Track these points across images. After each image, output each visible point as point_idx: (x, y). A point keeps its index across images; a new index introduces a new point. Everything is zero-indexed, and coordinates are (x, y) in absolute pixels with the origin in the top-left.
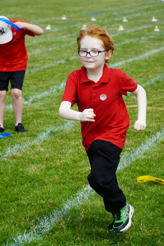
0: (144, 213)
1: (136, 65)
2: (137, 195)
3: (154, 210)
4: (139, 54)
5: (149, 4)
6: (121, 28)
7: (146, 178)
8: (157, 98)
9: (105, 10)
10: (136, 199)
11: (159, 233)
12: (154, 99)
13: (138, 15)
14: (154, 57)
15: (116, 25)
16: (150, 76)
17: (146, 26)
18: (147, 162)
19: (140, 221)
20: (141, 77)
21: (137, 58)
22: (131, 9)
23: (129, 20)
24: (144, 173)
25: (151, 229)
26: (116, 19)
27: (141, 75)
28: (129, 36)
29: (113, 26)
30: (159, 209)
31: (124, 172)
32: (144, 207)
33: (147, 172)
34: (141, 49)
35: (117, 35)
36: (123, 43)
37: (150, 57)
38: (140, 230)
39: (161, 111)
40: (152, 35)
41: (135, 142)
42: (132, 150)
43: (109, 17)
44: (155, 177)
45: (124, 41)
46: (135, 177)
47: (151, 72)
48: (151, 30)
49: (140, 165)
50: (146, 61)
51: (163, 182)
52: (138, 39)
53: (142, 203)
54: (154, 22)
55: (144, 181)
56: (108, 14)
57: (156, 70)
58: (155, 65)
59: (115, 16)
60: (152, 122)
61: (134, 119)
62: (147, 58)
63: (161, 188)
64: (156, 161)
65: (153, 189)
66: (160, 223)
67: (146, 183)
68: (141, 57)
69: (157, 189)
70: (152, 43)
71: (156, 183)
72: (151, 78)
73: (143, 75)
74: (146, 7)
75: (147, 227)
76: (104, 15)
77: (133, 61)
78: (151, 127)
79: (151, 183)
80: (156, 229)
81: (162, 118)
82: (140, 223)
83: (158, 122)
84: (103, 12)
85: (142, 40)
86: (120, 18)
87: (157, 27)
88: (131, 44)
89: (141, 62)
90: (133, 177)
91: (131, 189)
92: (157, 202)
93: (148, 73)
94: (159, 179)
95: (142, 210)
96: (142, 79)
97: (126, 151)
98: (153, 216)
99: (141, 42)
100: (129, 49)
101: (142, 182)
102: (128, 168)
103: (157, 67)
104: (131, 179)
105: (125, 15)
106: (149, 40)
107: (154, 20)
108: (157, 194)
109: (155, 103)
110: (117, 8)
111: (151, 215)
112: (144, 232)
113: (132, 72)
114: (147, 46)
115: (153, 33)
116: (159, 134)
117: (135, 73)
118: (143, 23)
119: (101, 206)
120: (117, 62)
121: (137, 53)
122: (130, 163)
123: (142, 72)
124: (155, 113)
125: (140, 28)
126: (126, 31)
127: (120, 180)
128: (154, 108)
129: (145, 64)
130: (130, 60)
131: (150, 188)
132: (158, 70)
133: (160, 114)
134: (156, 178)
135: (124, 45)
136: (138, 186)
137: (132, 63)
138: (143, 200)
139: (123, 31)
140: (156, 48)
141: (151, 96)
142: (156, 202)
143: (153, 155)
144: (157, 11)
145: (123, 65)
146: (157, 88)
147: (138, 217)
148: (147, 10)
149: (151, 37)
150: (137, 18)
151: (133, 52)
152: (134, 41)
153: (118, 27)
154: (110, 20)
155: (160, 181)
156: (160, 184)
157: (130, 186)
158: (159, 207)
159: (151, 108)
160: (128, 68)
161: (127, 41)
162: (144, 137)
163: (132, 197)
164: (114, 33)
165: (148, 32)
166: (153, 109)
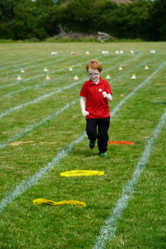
0: (39, 229)
1: (31, 108)
2: (33, 215)
3: (47, 227)
4: (33, 99)
5: (42, 57)
6: (19, 78)
7: (40, 201)
8: (48, 134)
9: (7, 63)
10: (33, 218)
11: (51, 246)
12: (46, 135)
13: (33, 67)
14: (46, 101)
15: (16, 75)
16: (42, 117)
17: (39, 76)
18: (41, 187)
19: (36, 236)
20: (35, 118)
21: (31, 102)
22: (27, 62)
23: (26, 71)
24: (38, 197)
25: (45, 243)
26: (16, 71)
27: (35, 115)
28: (26, 85)
29: (13, 76)
30: (51, 226)
31: (22, 196)
32: (39, 224)
33: (40, 196)
34: (35, 95)
35: (16, 83)
36: (21, 90)
37: (42, 101)
38: (36, 243)
39: (52, 145)
40: (43, 83)
41: (31, 172)
42: (28, 178)
43: (9, 69)
44: (47, 199)
45: (21, 89)
46: (31, 200)
47: (43, 113)
48: (43, 78)
49: (35, 190)
50: (39, 104)
51: (53, 203)
52: (32, 86)
53: (37, 221)
54: (46, 72)
55: (39, 203)
56: (9, 67)
57: (47, 111)
58: (46, 107)
59: (14, 68)
60: (44, 155)
61: (30, 152)
62: (40, 102)
63: (52, 208)
64: (47, 186)
65: (46, 209)
66: (52, 237)
67: (40, 204)
68: (35, 101)
69: (49, 209)
70: (44, 89)
71: (48, 204)
72: (43, 118)
73: (37, 116)
74: (39, 60)
75: (42, 241)
76: (5, 67)
77: (29, 105)
78: (44, 159)
79: (44, 205)
80: (49, 242)
81: (52, 151)
82: (36, 238)
83: (49, 154)
84: (5, 65)
85: (35, 87)
86: (18, 70)
87: (48, 76)
88: (28, 91)
89: (35, 106)
90: (30, 201)
91: (28, 210)
92: (50, 219)
93: (41, 114)
94: (51, 201)
95: (38, 227)
96: (36, 119)
97: (24, 179)
98: (46, 232)
99: (35, 88)
100: (26, 96)
101: (37, 204)
102: (25, 193)
103: (48, 109)
104: (28, 202)
105: (22, 67)
106: (42, 87)
107: (46, 70)
108: (49, 213)
109: (46, 138)
110: (16, 62)
111: (45, 231)
112: (39, 245)
113: (28, 114)
114: (40, 92)
115: (45, 81)
116: (50, 164)
117: (31, 115)
118: (37, 73)
119: (5, 225)
120: (16, 106)
121: (32, 98)
122: (27, 188)
123: (36, 114)
124: (47, 146)
125: (35, 77)
126: (23, 80)
127: (20, 203)
128: (46, 142)
129: (39, 107)
130: (26, 104)
131: (43, 208)
132: (49, 111)
133: (51, 148)
134: (48, 201)
135: (22, 91)
136: (33, 208)
137: (27, 106)
138: (38, 219)
139: (20, 80)
140: (47, 94)
141: (44, 133)
142: (48, 220)
143: (45, 181)
144: (48, 63)
145: (21, 108)
146: (48, 126)
147: (34, 233)
148: (40, 62)
149: (43, 84)
150: (33, 69)
151: (29, 97)
152: (29, 88)
153: (17, 77)
154: (10, 71)
155: (52, 203)
156: (51, 205)
157: (27, 208)
158: (51, 224)
159: (43, 142)
160: (25, 111)
161: (24, 89)
162: (38, 166)
163: (29, 217)
164: (14, 83)
165: (41, 80)
166: (45, 144)
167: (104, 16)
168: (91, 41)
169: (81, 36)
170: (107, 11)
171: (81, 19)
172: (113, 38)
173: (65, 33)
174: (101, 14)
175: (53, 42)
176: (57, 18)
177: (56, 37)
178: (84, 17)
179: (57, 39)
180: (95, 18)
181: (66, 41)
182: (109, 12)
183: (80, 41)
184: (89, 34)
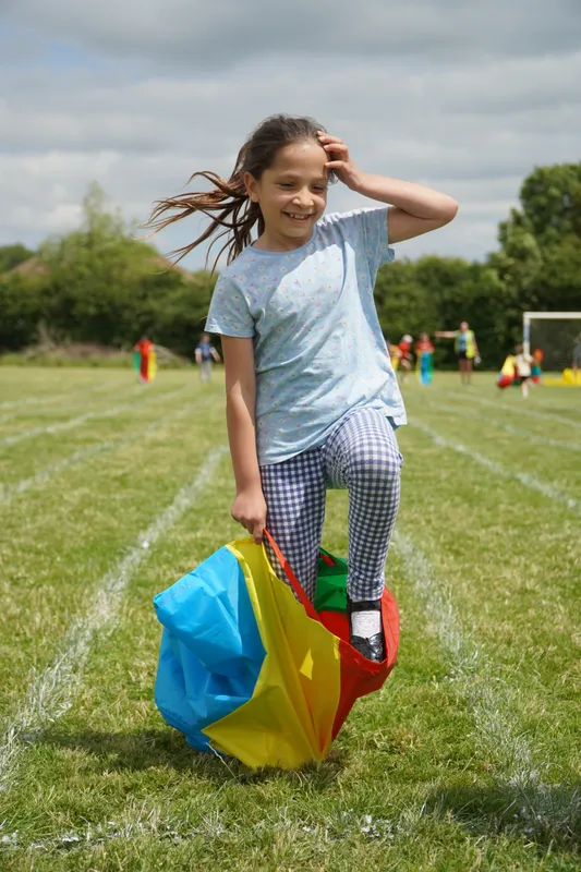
167: (153, 304)
168: (126, 365)
169: (96, 354)
170: (159, 291)
171: (92, 310)
172: (178, 360)
173: (52, 345)
174: (144, 297)
175: (21, 364)
176: (25, 305)
177: (30, 352)
178: (99, 306)
179: (32, 359)
180: (126, 307)
181: (59, 364)
182: (163, 295)
183: (95, 365)
184: (118, 347)
